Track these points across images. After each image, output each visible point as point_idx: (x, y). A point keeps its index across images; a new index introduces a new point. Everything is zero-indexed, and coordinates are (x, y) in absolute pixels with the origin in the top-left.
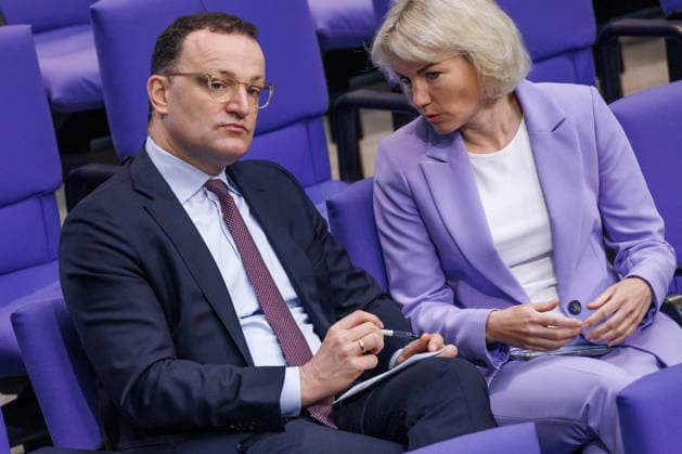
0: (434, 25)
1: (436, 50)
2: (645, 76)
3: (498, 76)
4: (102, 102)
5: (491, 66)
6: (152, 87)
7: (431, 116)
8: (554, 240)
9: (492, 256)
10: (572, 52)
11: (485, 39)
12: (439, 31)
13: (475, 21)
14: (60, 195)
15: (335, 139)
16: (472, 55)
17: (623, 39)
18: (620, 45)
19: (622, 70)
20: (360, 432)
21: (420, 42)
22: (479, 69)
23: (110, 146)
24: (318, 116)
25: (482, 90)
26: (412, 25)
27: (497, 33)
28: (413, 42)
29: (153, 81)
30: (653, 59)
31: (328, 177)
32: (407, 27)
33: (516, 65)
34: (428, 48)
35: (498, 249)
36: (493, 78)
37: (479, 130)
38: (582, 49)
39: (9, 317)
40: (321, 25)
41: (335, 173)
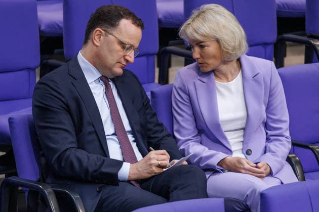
0: (206, 26)
2: (295, 60)
3: (230, 52)
4: (62, 34)
5: (228, 47)
6: (96, 33)
7: (200, 64)
8: (247, 123)
9: (218, 126)
10: (265, 44)
11: (227, 35)
12: (208, 29)
13: (224, 27)
14: (38, 71)
15: (159, 66)
16: (220, 41)
17: (287, 43)
18: (286, 45)
19: (285, 56)
22: (222, 47)
23: (62, 53)
24: (153, 55)
25: (223, 57)
30: (299, 54)
31: (153, 81)
32: (195, 24)
35: (221, 123)
36: (228, 53)
37: (221, 72)
38: (270, 44)
39: (8, 119)
40: (160, 16)
41: (156, 81)
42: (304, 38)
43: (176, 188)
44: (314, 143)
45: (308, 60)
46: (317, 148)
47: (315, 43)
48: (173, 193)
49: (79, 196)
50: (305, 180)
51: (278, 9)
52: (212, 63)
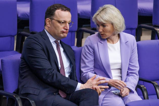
0: (107, 16)
1: (106, 21)
2: (146, 38)
4: (29, 19)
5: (117, 27)
6: (47, 21)
7: (102, 34)
8: (121, 66)
9: (109, 66)
10: (131, 29)
11: (117, 21)
12: (108, 17)
13: (116, 17)
14: (16, 37)
15: (77, 38)
16: (114, 24)
17: (143, 29)
18: (142, 30)
19: (141, 35)
20: (69, 100)
21: (104, 19)
22: (114, 27)
23: (28, 29)
24: (74, 31)
25: (114, 32)
26: (102, 14)
27: (120, 20)
28: (102, 18)
29: (47, 19)
30: (148, 34)
31: (74, 45)
32: (101, 15)
33: (122, 28)
34: (105, 20)
36: (117, 30)
38: (134, 29)
39: (1, 60)
40: (79, 12)
41: (76, 45)
42: (151, 27)
43: (83, 100)
44: (154, 80)
45: (153, 38)
46: (155, 83)
47: (157, 29)
48: (82, 102)
49: (34, 102)
50: (148, 99)
51: (139, 12)
52: (108, 35)
